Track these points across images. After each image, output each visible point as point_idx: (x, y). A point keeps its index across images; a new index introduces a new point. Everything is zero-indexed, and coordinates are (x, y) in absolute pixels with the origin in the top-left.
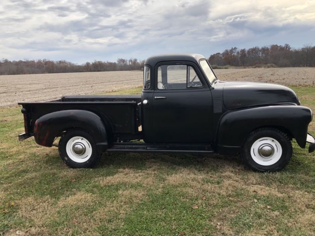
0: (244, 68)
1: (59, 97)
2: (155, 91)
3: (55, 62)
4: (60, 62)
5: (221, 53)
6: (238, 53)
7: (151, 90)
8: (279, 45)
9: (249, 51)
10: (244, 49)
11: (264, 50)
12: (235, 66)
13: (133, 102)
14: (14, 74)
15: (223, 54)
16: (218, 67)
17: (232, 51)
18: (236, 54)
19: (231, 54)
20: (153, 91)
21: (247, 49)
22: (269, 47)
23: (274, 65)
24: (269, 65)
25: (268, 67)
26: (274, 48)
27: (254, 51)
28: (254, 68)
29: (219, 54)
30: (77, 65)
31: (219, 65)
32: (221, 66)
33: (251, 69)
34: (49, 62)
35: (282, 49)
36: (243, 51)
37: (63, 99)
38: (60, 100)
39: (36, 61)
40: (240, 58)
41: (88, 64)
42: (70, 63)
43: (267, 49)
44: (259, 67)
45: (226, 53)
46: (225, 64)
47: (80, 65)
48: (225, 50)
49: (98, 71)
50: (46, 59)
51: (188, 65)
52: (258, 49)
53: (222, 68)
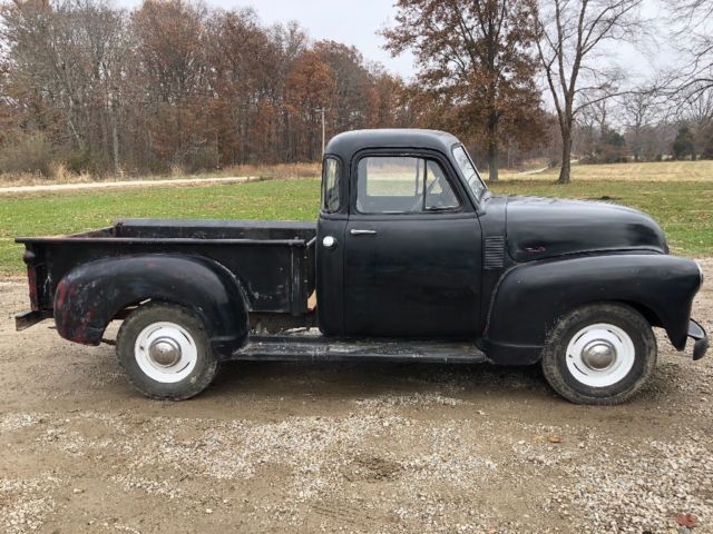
1: (109, 223)
2: (352, 217)
7: (343, 213)
13: (296, 241)
20: (346, 216)
37: (120, 230)
38: (110, 232)
51: (426, 159)
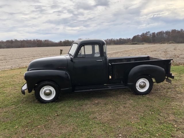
0: (154, 44)
3: (43, 41)
4: (46, 41)
5: (140, 35)
6: (150, 35)
8: (177, 30)
9: (157, 34)
10: (154, 33)
11: (167, 33)
12: (148, 43)
14: (19, 47)
15: (141, 35)
16: (138, 43)
17: (146, 33)
18: (149, 35)
19: (146, 35)
21: (156, 32)
22: (170, 31)
23: (173, 42)
24: (170, 42)
25: (170, 43)
26: (174, 31)
27: (161, 33)
28: (161, 44)
29: (139, 35)
30: (55, 42)
31: (138, 42)
32: (140, 42)
33: (159, 45)
34: (39, 40)
35: (179, 32)
36: (154, 34)
39: (32, 40)
40: (152, 38)
41: (61, 42)
42: (51, 41)
43: (169, 32)
44: (164, 43)
45: (143, 35)
46: (142, 42)
47: (56, 42)
48: (142, 33)
49: (66, 46)
50: (38, 39)
52: (163, 32)
53: (140, 44)
